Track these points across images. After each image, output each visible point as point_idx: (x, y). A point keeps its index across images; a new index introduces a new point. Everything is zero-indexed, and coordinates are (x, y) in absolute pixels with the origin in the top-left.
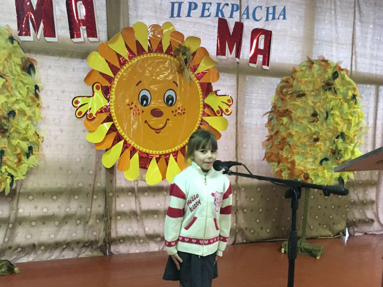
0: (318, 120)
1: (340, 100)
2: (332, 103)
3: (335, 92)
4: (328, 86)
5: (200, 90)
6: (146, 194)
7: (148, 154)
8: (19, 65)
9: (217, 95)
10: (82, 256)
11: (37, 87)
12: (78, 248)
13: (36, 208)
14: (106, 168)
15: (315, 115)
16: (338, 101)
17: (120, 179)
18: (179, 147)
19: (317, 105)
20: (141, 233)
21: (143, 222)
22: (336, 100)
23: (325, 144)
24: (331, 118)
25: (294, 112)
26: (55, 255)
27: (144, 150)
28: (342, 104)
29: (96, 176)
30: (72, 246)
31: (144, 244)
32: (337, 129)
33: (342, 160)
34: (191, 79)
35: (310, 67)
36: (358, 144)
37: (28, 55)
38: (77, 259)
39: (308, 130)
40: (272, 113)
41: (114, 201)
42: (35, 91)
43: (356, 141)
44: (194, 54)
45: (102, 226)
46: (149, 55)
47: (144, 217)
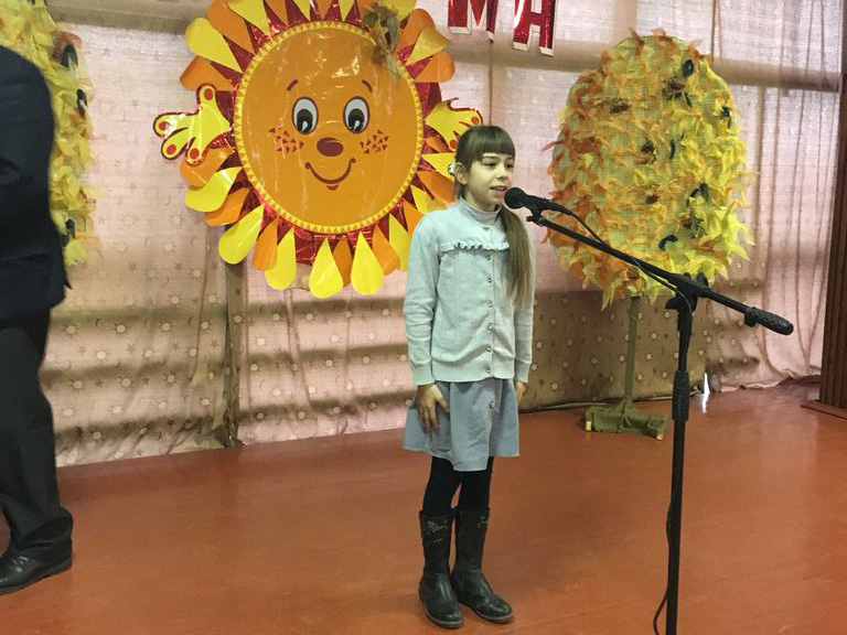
0: (655, 159)
1: (698, 117)
2: (683, 124)
3: (689, 103)
4: (674, 90)
5: (416, 99)
6: (309, 317)
7: (313, 233)
8: (46, 48)
9: (451, 109)
10: (177, 450)
11: (81, 94)
12: (170, 434)
13: (82, 351)
14: (227, 263)
15: (648, 148)
16: (693, 122)
17: (256, 287)
18: (376, 217)
19: (653, 129)
20: (301, 400)
21: (303, 375)
22: (690, 117)
23: (669, 207)
24: (681, 154)
25: (606, 142)
26: (123, 450)
27: (305, 225)
28: (702, 127)
29: (205, 281)
30: (159, 429)
31: (306, 422)
32: (694, 176)
33: (705, 239)
34: (399, 76)
35: (638, 52)
36: (735, 206)
37: (63, 27)
38: (168, 457)
39: (636, 179)
40: (560, 146)
41: (244, 332)
42: (78, 102)
43: (731, 201)
44: (404, 23)
45: (220, 386)
46: (312, 26)
47: (306, 365)
